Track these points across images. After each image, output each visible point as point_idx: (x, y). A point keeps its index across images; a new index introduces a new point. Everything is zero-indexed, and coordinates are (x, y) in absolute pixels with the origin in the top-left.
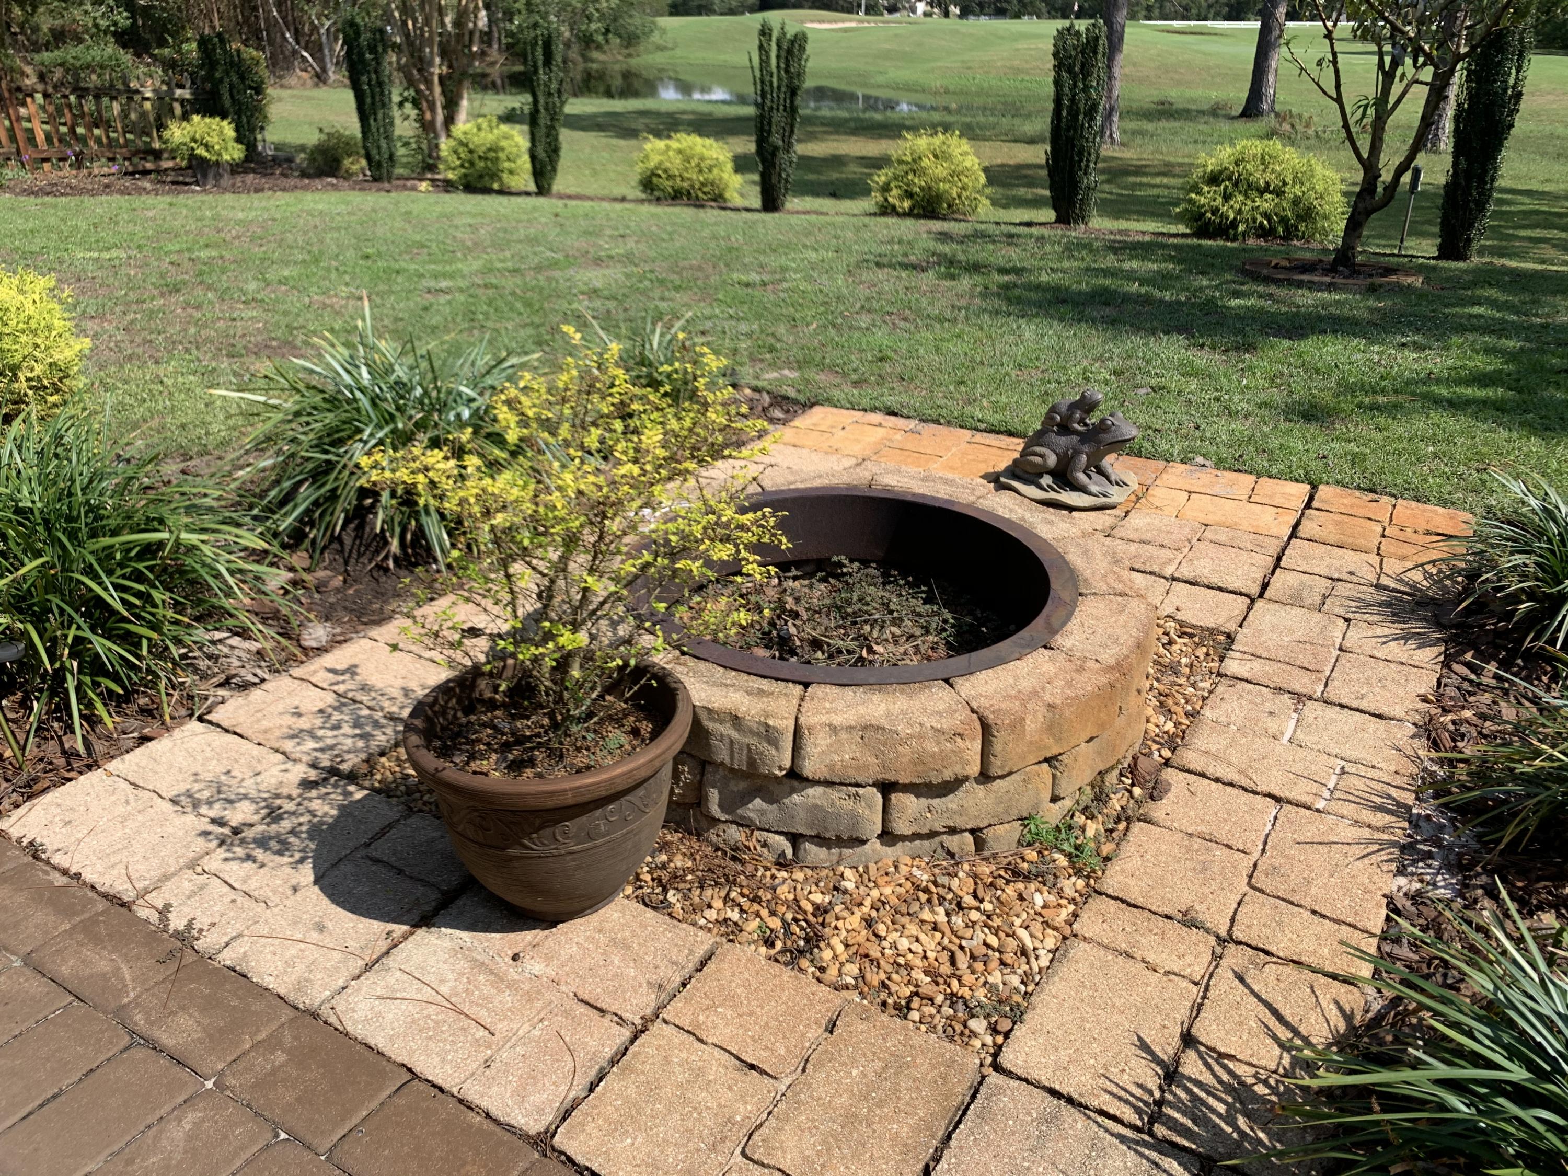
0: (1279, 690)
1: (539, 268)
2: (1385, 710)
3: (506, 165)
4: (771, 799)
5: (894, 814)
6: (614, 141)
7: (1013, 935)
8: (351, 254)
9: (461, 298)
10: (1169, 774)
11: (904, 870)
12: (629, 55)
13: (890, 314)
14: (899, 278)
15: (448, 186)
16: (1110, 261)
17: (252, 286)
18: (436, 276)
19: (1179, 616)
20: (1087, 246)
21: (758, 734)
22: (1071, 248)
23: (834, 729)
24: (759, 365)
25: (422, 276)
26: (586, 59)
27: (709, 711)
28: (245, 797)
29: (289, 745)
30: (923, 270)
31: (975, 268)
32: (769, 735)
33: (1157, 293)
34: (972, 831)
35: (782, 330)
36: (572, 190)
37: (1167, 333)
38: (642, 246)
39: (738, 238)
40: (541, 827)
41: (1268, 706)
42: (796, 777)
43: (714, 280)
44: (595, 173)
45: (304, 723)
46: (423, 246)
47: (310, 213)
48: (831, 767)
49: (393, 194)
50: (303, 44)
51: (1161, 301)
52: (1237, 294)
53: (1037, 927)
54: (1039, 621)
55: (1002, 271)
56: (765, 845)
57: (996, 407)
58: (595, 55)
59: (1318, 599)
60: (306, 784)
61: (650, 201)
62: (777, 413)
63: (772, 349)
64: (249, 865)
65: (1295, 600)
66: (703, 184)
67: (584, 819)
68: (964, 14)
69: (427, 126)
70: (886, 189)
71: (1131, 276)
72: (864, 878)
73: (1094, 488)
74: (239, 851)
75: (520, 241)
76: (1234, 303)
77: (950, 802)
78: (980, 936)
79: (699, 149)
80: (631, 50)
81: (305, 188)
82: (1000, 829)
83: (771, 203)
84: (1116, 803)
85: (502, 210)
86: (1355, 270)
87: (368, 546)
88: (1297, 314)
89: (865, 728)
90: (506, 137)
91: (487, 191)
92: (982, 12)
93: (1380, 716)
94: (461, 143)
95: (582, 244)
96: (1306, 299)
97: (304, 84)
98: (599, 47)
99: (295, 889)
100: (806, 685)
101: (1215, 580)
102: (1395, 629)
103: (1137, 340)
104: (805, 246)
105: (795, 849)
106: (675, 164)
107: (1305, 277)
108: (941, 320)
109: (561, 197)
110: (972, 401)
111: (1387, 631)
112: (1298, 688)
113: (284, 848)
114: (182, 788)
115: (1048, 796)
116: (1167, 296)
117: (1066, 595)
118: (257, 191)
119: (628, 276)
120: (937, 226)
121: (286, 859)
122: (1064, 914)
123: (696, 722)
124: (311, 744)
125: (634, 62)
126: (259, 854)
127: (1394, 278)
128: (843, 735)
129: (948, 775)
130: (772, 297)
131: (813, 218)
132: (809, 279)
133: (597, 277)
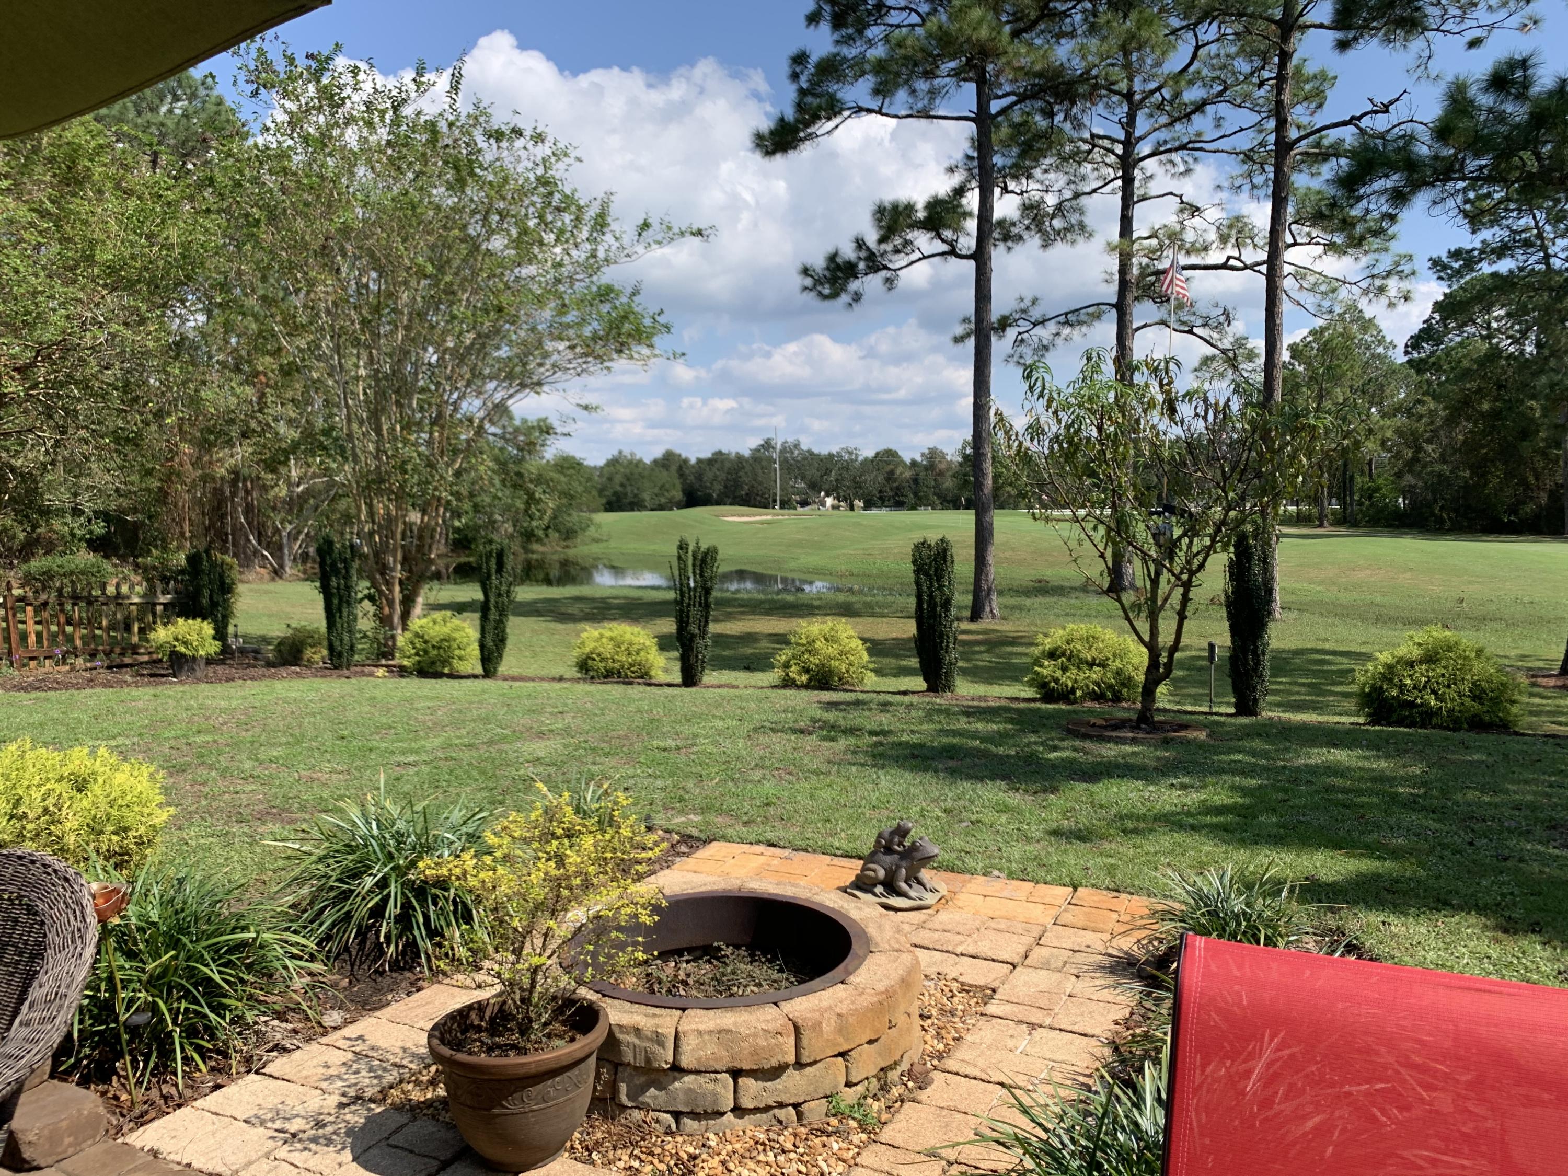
0: (1020, 1022)
1: (491, 743)
2: (1089, 1031)
3: (457, 652)
4: (661, 1088)
5: (741, 1093)
6: (553, 625)
7: (817, 1166)
8: (328, 735)
9: (426, 769)
10: (936, 1075)
11: (749, 1133)
12: (567, 547)
13: (778, 769)
14: (789, 740)
15: (402, 672)
16: (962, 723)
17: (248, 765)
18: (403, 753)
19: (961, 979)
20: (947, 712)
21: (651, 1040)
22: (931, 713)
23: (700, 1033)
24: (670, 812)
25: (393, 753)
26: (527, 550)
27: (620, 1026)
28: (297, 1116)
29: (324, 1085)
30: (810, 734)
31: (850, 731)
32: (658, 1039)
33: (992, 748)
34: (796, 1106)
35: (690, 784)
36: (515, 672)
37: (992, 779)
38: (578, 721)
39: (658, 712)
40: (515, 1092)
41: (1010, 1032)
42: (676, 1069)
43: (637, 746)
44: (535, 654)
45: (332, 1071)
46: (390, 728)
47: (285, 700)
48: (699, 1060)
49: (353, 681)
50: (264, 543)
51: (996, 755)
52: (1055, 748)
53: (832, 1161)
54: (841, 967)
55: (872, 733)
56: (657, 1121)
57: (851, 838)
58: (535, 546)
59: (1060, 964)
60: (342, 1106)
61: (585, 680)
62: (683, 849)
63: (681, 800)
64: (306, 1153)
65: (1045, 966)
66: (631, 665)
67: (540, 1086)
68: (868, 505)
69: (384, 620)
70: (786, 666)
71: (974, 735)
72: (723, 1139)
73: (913, 894)
74: (299, 1146)
75: (474, 721)
76: (1053, 755)
77: (778, 1084)
78: (795, 1166)
79: (628, 636)
80: (569, 543)
81: (273, 677)
82: (812, 1104)
83: (690, 678)
84: (895, 1092)
85: (455, 694)
86: (1155, 727)
87: (368, 956)
88: (1100, 763)
89: (720, 1032)
90: (457, 629)
91: (438, 675)
92: (883, 505)
93: (1085, 1035)
94: (417, 635)
95: (527, 721)
96: (1109, 751)
97: (261, 579)
98: (539, 540)
99: (340, 1165)
100: (684, 1010)
101: (990, 954)
102: (1111, 980)
103: (967, 785)
104: (714, 716)
105: (677, 1123)
106: (607, 649)
107: (1114, 734)
108: (817, 773)
109: (505, 679)
110: (834, 834)
111: (1103, 982)
112: (1034, 1020)
113: (329, 1142)
114: (252, 1113)
115: (843, 1081)
116: (1001, 750)
117: (861, 953)
118: (228, 680)
119: (566, 746)
120: (827, 696)
121: (331, 1149)
122: (851, 1153)
123: (611, 1034)
124: (339, 1084)
125: (571, 552)
126: (313, 1146)
127: (1182, 734)
128: (706, 1037)
129: (774, 1062)
130: (684, 758)
131: (724, 691)
132: (716, 744)
133: (540, 748)
